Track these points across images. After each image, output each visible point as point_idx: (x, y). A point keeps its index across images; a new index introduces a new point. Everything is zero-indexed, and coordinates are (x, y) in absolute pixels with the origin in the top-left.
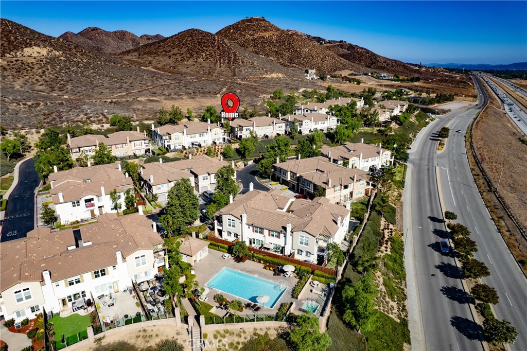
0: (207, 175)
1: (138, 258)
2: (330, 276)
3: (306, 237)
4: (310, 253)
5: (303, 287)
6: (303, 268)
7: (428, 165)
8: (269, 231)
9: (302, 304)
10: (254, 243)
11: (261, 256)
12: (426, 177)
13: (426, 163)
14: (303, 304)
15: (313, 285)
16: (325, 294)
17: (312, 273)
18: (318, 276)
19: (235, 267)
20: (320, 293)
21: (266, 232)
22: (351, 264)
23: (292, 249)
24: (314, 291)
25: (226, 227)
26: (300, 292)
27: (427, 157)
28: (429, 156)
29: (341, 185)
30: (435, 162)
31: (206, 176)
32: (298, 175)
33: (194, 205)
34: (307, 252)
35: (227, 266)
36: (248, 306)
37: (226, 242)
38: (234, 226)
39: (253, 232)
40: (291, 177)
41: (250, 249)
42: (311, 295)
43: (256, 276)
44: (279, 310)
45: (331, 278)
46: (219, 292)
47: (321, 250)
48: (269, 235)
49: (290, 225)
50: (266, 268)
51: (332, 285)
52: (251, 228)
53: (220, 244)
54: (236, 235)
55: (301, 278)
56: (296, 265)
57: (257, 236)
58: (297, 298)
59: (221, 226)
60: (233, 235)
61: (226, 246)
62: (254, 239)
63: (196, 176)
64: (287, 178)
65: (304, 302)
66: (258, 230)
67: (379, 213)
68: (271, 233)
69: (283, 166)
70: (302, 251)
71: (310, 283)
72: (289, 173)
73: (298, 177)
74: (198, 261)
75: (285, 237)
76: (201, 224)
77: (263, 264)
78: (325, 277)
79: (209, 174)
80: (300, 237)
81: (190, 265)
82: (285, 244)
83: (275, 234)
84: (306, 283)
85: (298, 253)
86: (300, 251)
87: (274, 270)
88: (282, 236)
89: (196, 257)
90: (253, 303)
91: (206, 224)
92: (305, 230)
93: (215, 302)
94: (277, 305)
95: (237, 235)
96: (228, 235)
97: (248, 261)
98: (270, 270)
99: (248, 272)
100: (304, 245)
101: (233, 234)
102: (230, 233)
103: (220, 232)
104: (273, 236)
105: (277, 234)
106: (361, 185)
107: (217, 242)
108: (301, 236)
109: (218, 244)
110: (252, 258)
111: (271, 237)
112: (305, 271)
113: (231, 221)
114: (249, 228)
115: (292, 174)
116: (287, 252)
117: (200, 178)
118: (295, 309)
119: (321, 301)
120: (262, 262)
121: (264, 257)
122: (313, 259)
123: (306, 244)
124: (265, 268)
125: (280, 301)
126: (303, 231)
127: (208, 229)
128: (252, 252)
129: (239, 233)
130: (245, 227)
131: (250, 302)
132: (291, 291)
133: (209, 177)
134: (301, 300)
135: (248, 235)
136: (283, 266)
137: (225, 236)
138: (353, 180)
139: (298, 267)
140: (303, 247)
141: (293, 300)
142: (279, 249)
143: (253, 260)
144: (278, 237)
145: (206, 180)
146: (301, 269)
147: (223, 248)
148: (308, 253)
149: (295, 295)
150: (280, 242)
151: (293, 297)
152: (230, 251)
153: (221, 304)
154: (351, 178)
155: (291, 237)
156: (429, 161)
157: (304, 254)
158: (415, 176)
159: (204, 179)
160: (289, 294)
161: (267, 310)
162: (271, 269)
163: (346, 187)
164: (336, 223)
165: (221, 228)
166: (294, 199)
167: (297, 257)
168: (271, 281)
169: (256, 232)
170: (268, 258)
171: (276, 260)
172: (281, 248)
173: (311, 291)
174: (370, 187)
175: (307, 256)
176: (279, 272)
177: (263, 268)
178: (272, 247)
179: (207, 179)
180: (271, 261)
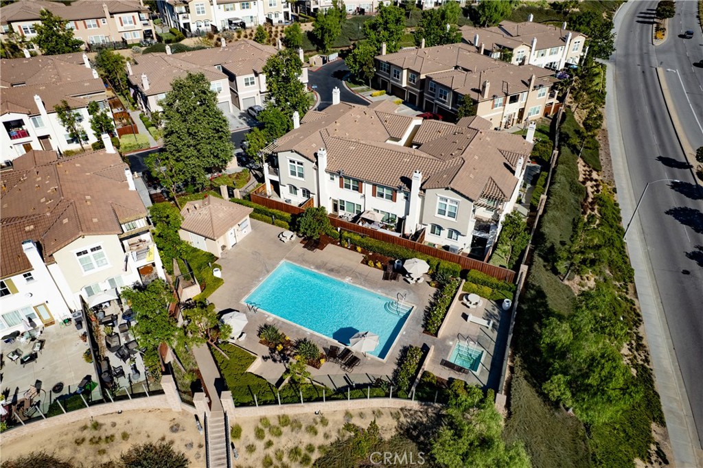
0: (253, 75)
1: (85, 252)
2: (501, 283)
3: (452, 201)
4: (458, 233)
5: (448, 308)
6: (445, 264)
7: (642, 65)
8: (375, 185)
9: (447, 349)
10: (342, 208)
11: (357, 238)
12: (642, 86)
13: (638, 61)
14: (449, 347)
15: (468, 304)
16: (494, 325)
17: (464, 274)
18: (475, 281)
19: (304, 261)
20: (485, 323)
21: (368, 188)
22: (540, 255)
23: (421, 222)
24: (470, 318)
25: (285, 175)
26: (442, 320)
27: (637, 52)
28: (641, 49)
29: (507, 95)
30: (655, 61)
31: (252, 78)
32: (423, 77)
33: (218, 131)
34: (451, 231)
35: (288, 258)
36: (332, 353)
37: (286, 207)
38: (301, 175)
39: (341, 186)
40: (409, 79)
41: (335, 222)
42: (465, 328)
43: (347, 280)
44: (399, 364)
45: (504, 288)
46: (271, 318)
47: (482, 226)
48: (374, 195)
49: (420, 176)
50: (367, 264)
51: (507, 304)
52: (337, 179)
53: (275, 211)
54: (306, 193)
55: (440, 287)
56: (430, 257)
57: (350, 196)
58: (436, 335)
59: (277, 173)
60: (300, 192)
61: (287, 215)
62: (342, 202)
63: (232, 78)
64: (402, 83)
65: (451, 343)
66: (351, 185)
67: (575, 150)
68: (378, 190)
69: (394, 59)
70: (440, 228)
71: (461, 298)
72: (405, 72)
73: (424, 80)
74: (229, 247)
75: (407, 198)
76: (240, 169)
77: (362, 252)
78: (491, 286)
79: (257, 74)
80: (439, 200)
81: (212, 258)
82: (407, 213)
83: (386, 192)
84: (453, 298)
85: (433, 232)
86: (436, 229)
87: (384, 268)
88: (400, 196)
89: (225, 239)
90: (342, 347)
91: (251, 168)
92: (452, 186)
93: (261, 342)
94: (395, 351)
95: (309, 192)
96: (291, 192)
97: (330, 247)
98: (375, 266)
99: (332, 270)
100: (446, 217)
101: (301, 190)
102: (294, 189)
103: (276, 185)
104: (382, 195)
105: (389, 193)
106: (540, 96)
107: (270, 208)
108: (442, 199)
109: (270, 210)
110: (339, 241)
111: (378, 199)
112: (448, 270)
113: (296, 164)
114: (332, 179)
115: (410, 74)
116: (410, 228)
117: (240, 80)
118: (433, 361)
119: (487, 340)
120: (359, 249)
121: (364, 240)
122: (463, 245)
123: (452, 215)
124: (365, 262)
125: (399, 341)
126: (447, 189)
127: (253, 179)
128: (339, 229)
129: (313, 190)
130: (325, 177)
131: (336, 343)
132: (422, 315)
133: (256, 79)
134: (445, 339)
135: (329, 193)
136: (403, 261)
137: (285, 194)
138: (528, 86)
139: (435, 261)
140: (445, 220)
141: (428, 339)
142: (392, 222)
143: (342, 245)
144: (393, 198)
145: (250, 86)
146: (441, 266)
147: (282, 218)
148: (454, 233)
149: (433, 330)
150: (396, 208)
151: (427, 331)
152: (294, 226)
153: (273, 350)
154: (523, 82)
155: (420, 200)
156: (642, 58)
157: (445, 233)
158: (621, 84)
159: (247, 84)
160: (418, 323)
161: (374, 364)
162: (379, 265)
163: (514, 99)
164: (513, 172)
165: (276, 178)
166: (419, 121)
167: (429, 239)
168: (379, 292)
169: (348, 187)
170: (371, 242)
171: (387, 247)
172: (397, 221)
173: (465, 317)
174: (555, 101)
175: (450, 237)
176: (395, 272)
177: (362, 262)
178: (378, 218)
179: (253, 83)
180: (378, 248)
